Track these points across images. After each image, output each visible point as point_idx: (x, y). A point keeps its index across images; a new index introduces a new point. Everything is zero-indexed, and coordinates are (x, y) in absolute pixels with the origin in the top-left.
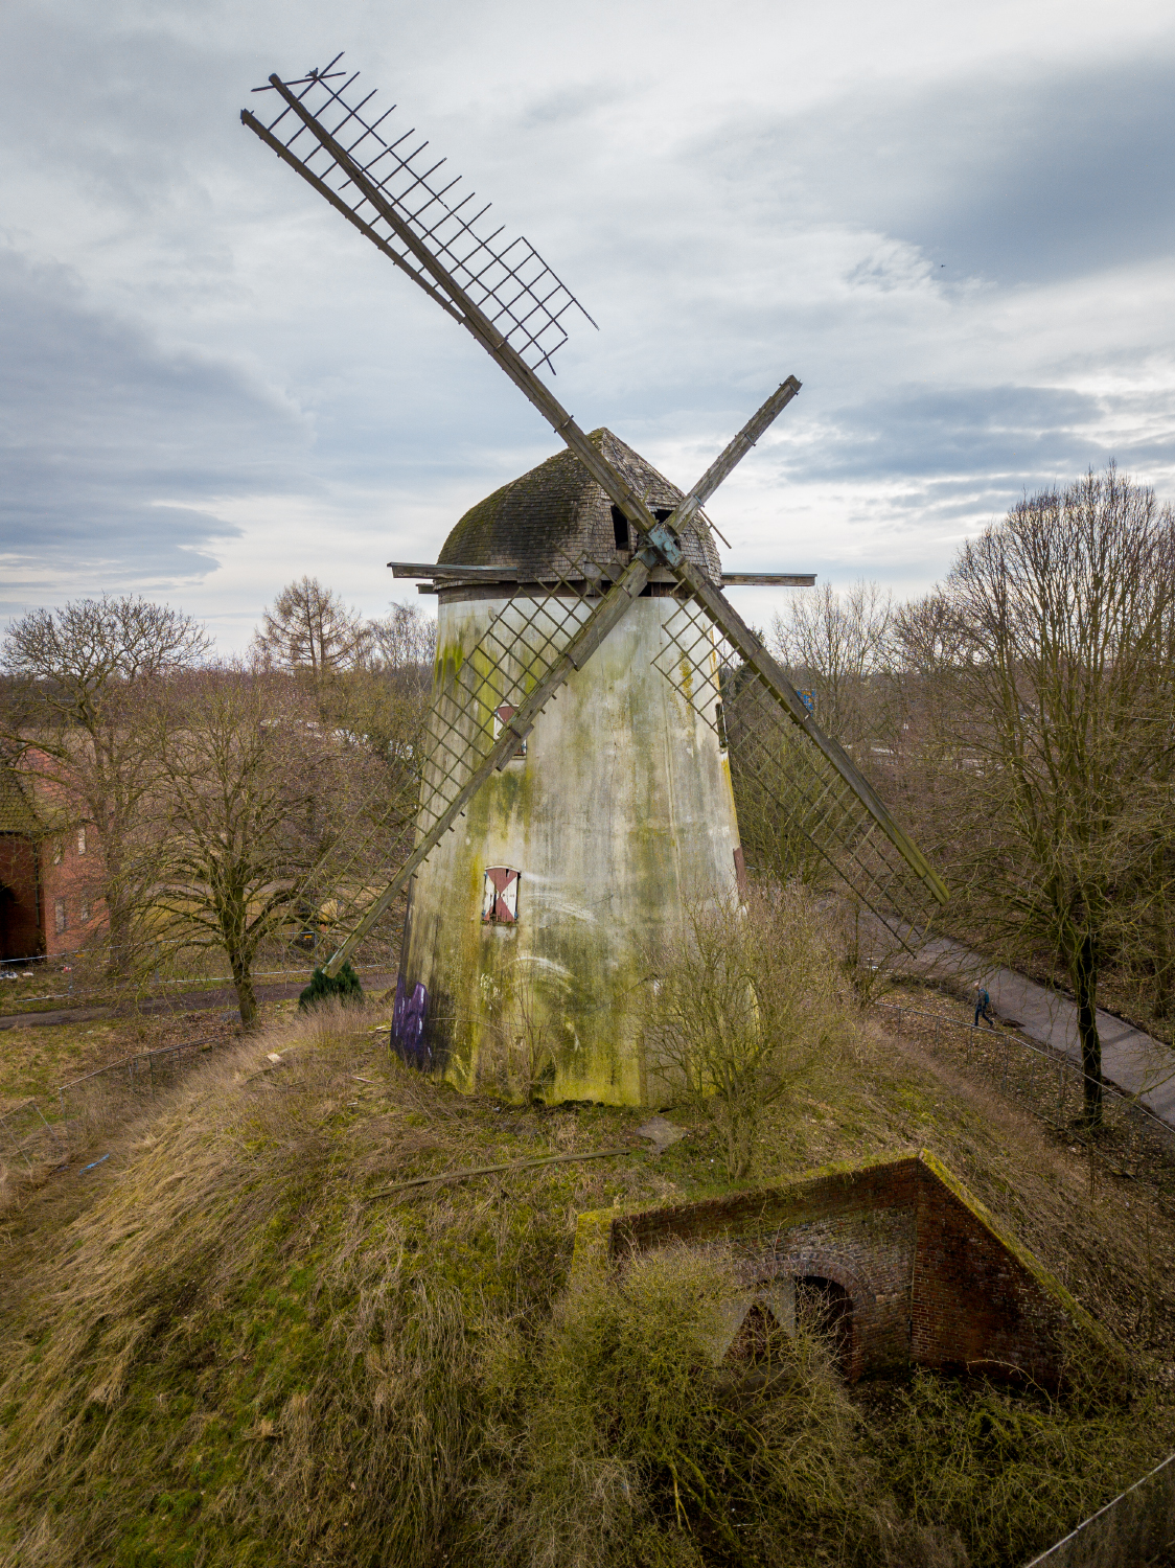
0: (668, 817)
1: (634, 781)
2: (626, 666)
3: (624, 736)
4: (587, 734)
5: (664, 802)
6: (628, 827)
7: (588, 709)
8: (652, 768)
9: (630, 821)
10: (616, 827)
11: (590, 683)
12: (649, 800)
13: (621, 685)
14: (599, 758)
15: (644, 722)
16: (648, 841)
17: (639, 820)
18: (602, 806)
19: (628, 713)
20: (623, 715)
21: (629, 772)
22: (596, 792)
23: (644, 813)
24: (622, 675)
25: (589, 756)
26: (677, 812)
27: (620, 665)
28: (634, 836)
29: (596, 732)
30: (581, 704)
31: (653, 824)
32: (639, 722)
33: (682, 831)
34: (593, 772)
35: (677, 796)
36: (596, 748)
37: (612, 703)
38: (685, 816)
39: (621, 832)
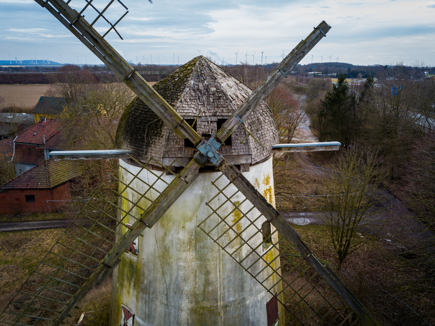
0: (217, 299)
1: (195, 280)
2: (194, 214)
3: (190, 255)
4: (168, 252)
5: (215, 292)
6: (190, 306)
7: (169, 238)
8: (208, 273)
9: (191, 302)
10: (183, 305)
11: (171, 223)
12: (204, 291)
13: (191, 225)
14: (175, 266)
15: (204, 247)
16: (202, 314)
17: (197, 302)
18: (175, 293)
19: (194, 242)
20: (190, 243)
21: (192, 276)
22: (172, 284)
23: (200, 298)
24: (191, 219)
25: (169, 264)
26: (224, 296)
27: (190, 214)
28: (193, 311)
29: (173, 252)
30: (165, 234)
31: (206, 304)
32: (201, 247)
33: (225, 306)
34: (171, 274)
35: (224, 288)
36: (173, 260)
37: (183, 236)
38: (229, 297)
39: (185, 308)
